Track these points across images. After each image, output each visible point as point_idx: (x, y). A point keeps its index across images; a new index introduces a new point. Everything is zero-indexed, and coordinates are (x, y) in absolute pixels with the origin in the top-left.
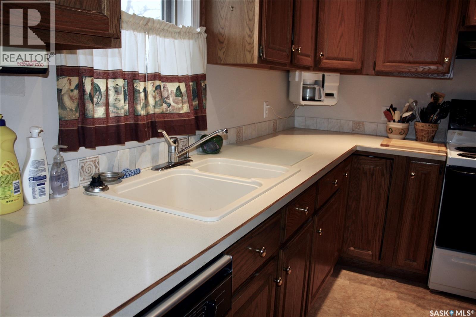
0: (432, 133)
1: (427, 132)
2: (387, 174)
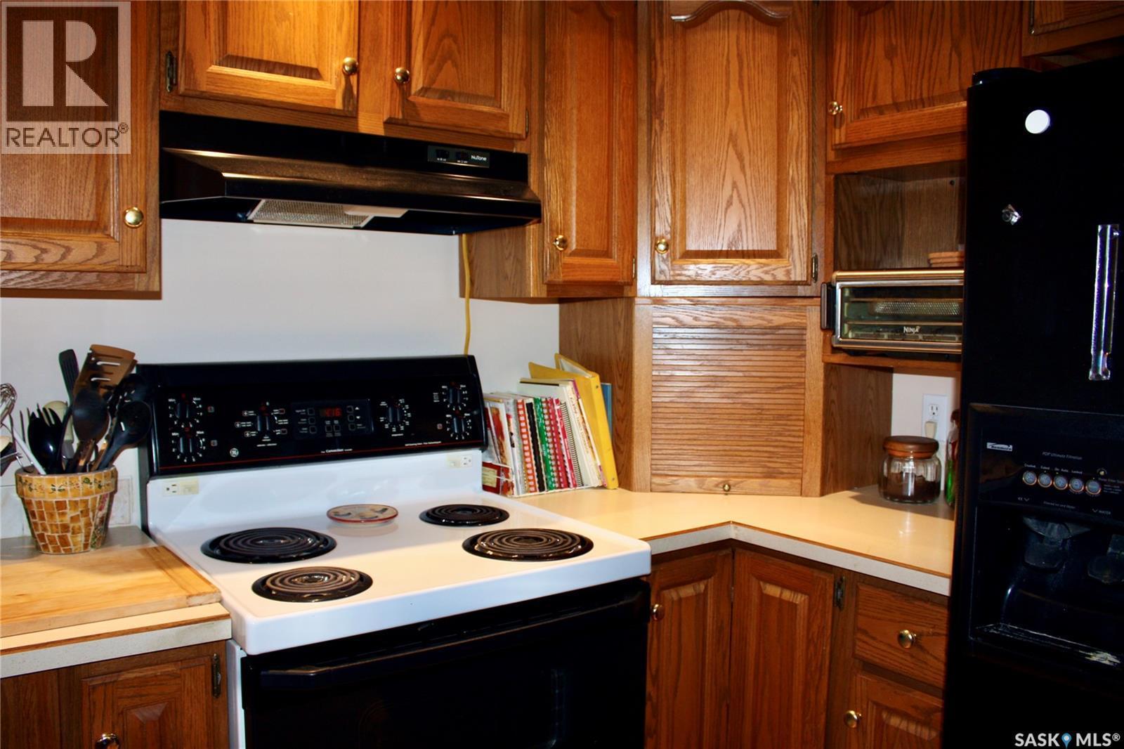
0: (100, 509)
1: (81, 508)
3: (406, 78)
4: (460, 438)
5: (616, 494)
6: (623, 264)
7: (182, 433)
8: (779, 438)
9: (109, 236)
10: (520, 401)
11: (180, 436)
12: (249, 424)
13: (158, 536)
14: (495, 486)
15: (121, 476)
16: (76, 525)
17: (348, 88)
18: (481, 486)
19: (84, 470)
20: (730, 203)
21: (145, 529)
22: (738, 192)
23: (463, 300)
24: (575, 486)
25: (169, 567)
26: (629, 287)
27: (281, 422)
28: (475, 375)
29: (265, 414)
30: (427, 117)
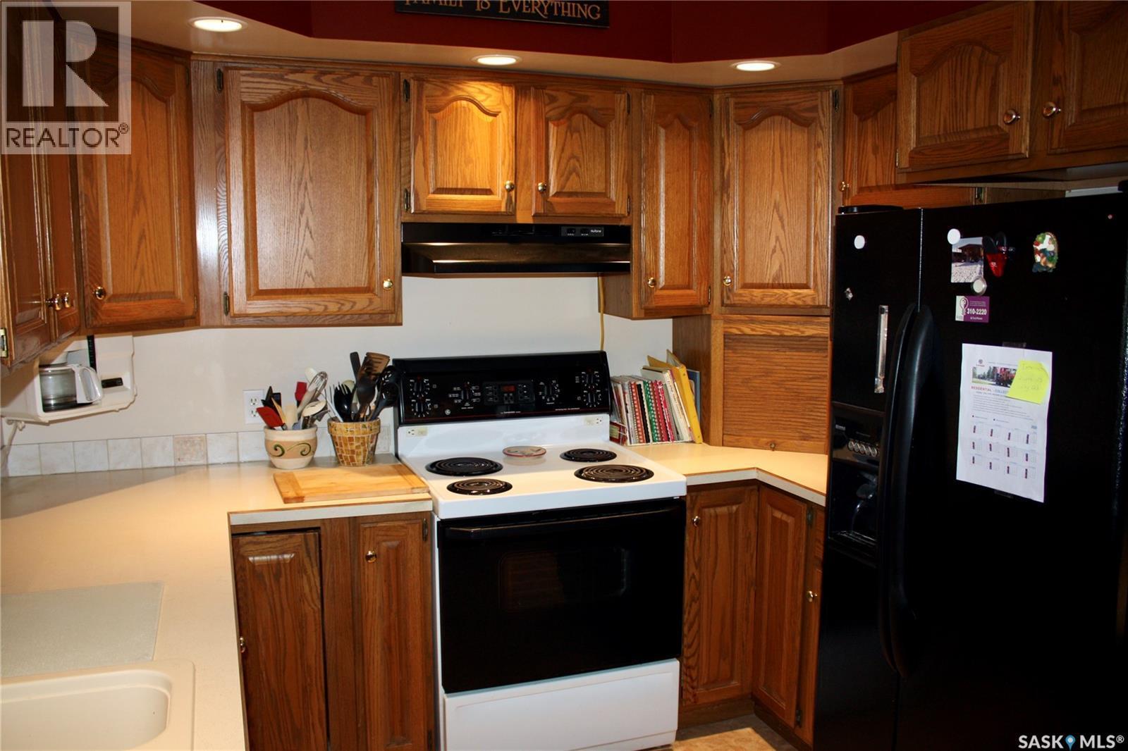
0: (371, 442)
1: (361, 441)
2: (312, 567)
3: (546, 189)
4: (593, 406)
5: (701, 447)
6: (700, 293)
7: (418, 401)
8: (811, 413)
9: (375, 294)
10: (632, 383)
11: (417, 402)
12: (457, 395)
13: (403, 460)
14: (618, 438)
15: (382, 423)
16: (359, 451)
17: (510, 199)
18: (608, 437)
19: (363, 420)
20: (774, 251)
21: (397, 455)
22: (780, 243)
23: (600, 314)
24: (673, 440)
25: (405, 474)
26: (706, 308)
27: (476, 394)
28: (605, 365)
29: (466, 390)
30: (559, 210)
